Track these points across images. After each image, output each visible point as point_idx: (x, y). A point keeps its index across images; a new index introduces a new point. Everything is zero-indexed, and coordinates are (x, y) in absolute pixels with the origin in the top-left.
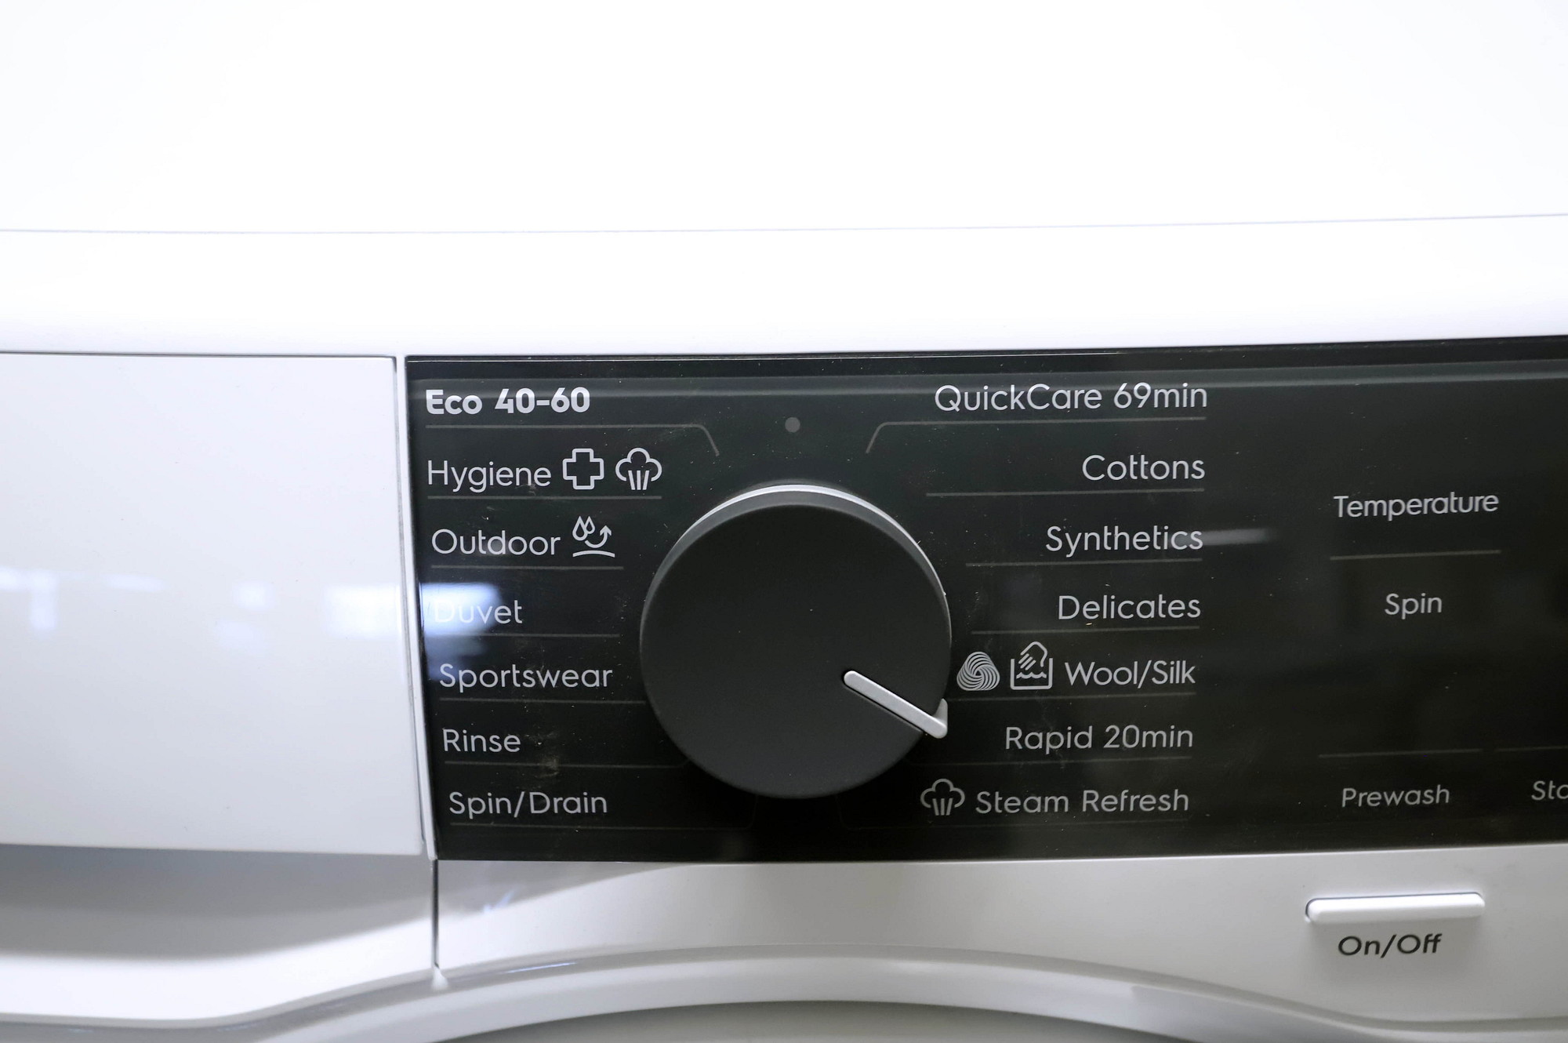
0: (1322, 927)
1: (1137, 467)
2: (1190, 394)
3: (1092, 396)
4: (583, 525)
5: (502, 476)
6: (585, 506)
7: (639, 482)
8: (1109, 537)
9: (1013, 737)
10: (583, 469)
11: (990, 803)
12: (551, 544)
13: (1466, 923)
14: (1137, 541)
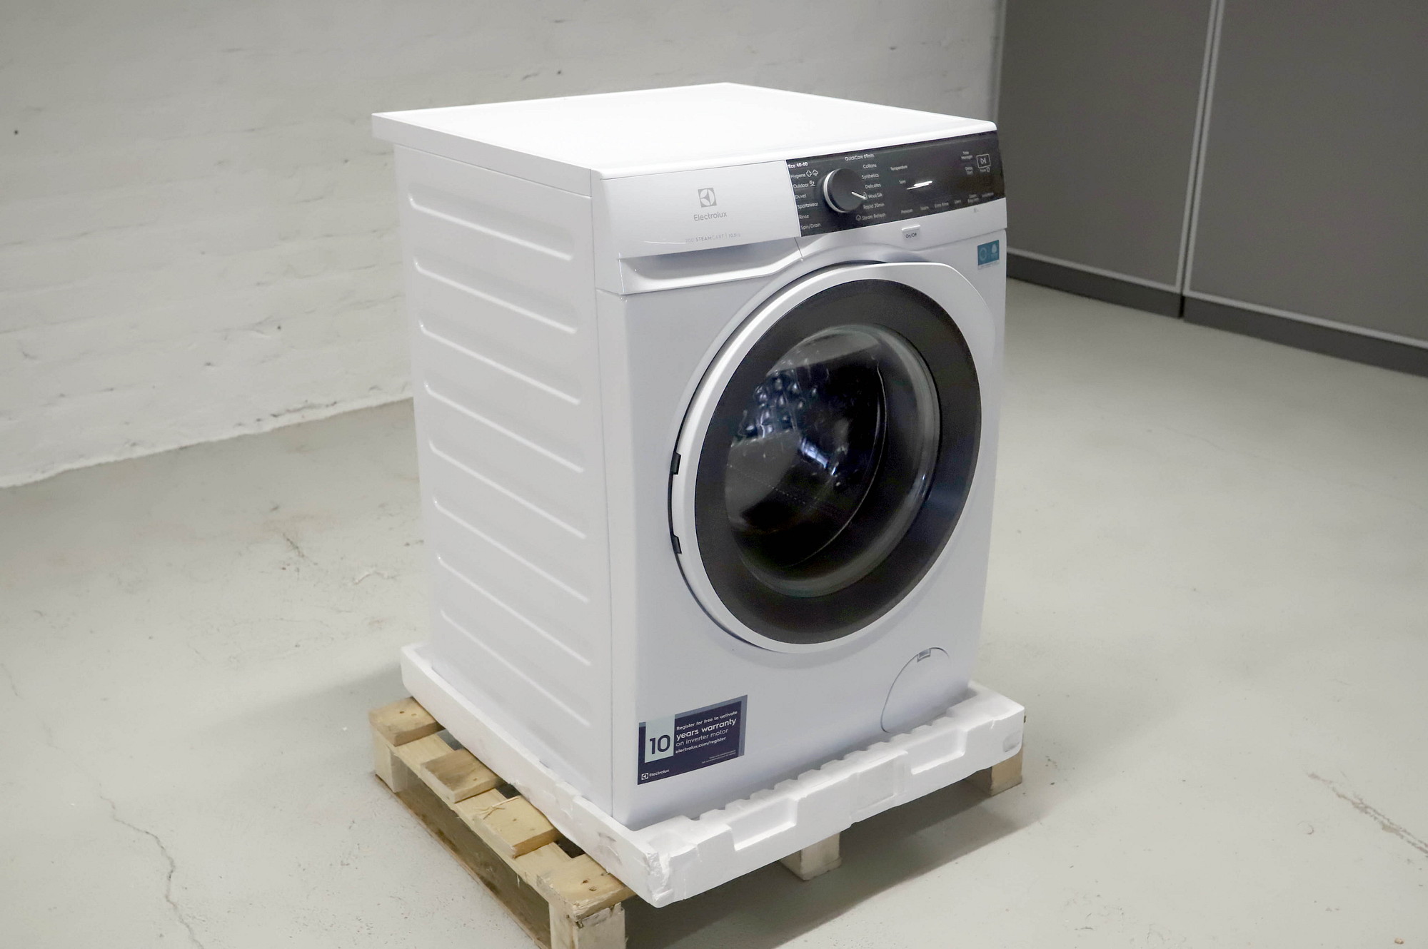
0: (904, 232)
1: (869, 166)
2: (872, 155)
3: (861, 157)
4: (811, 182)
5: (800, 176)
6: (810, 179)
7: (816, 175)
8: (869, 176)
9: (865, 207)
10: (809, 174)
11: (865, 218)
12: (808, 185)
13: (918, 229)
14: (872, 176)
